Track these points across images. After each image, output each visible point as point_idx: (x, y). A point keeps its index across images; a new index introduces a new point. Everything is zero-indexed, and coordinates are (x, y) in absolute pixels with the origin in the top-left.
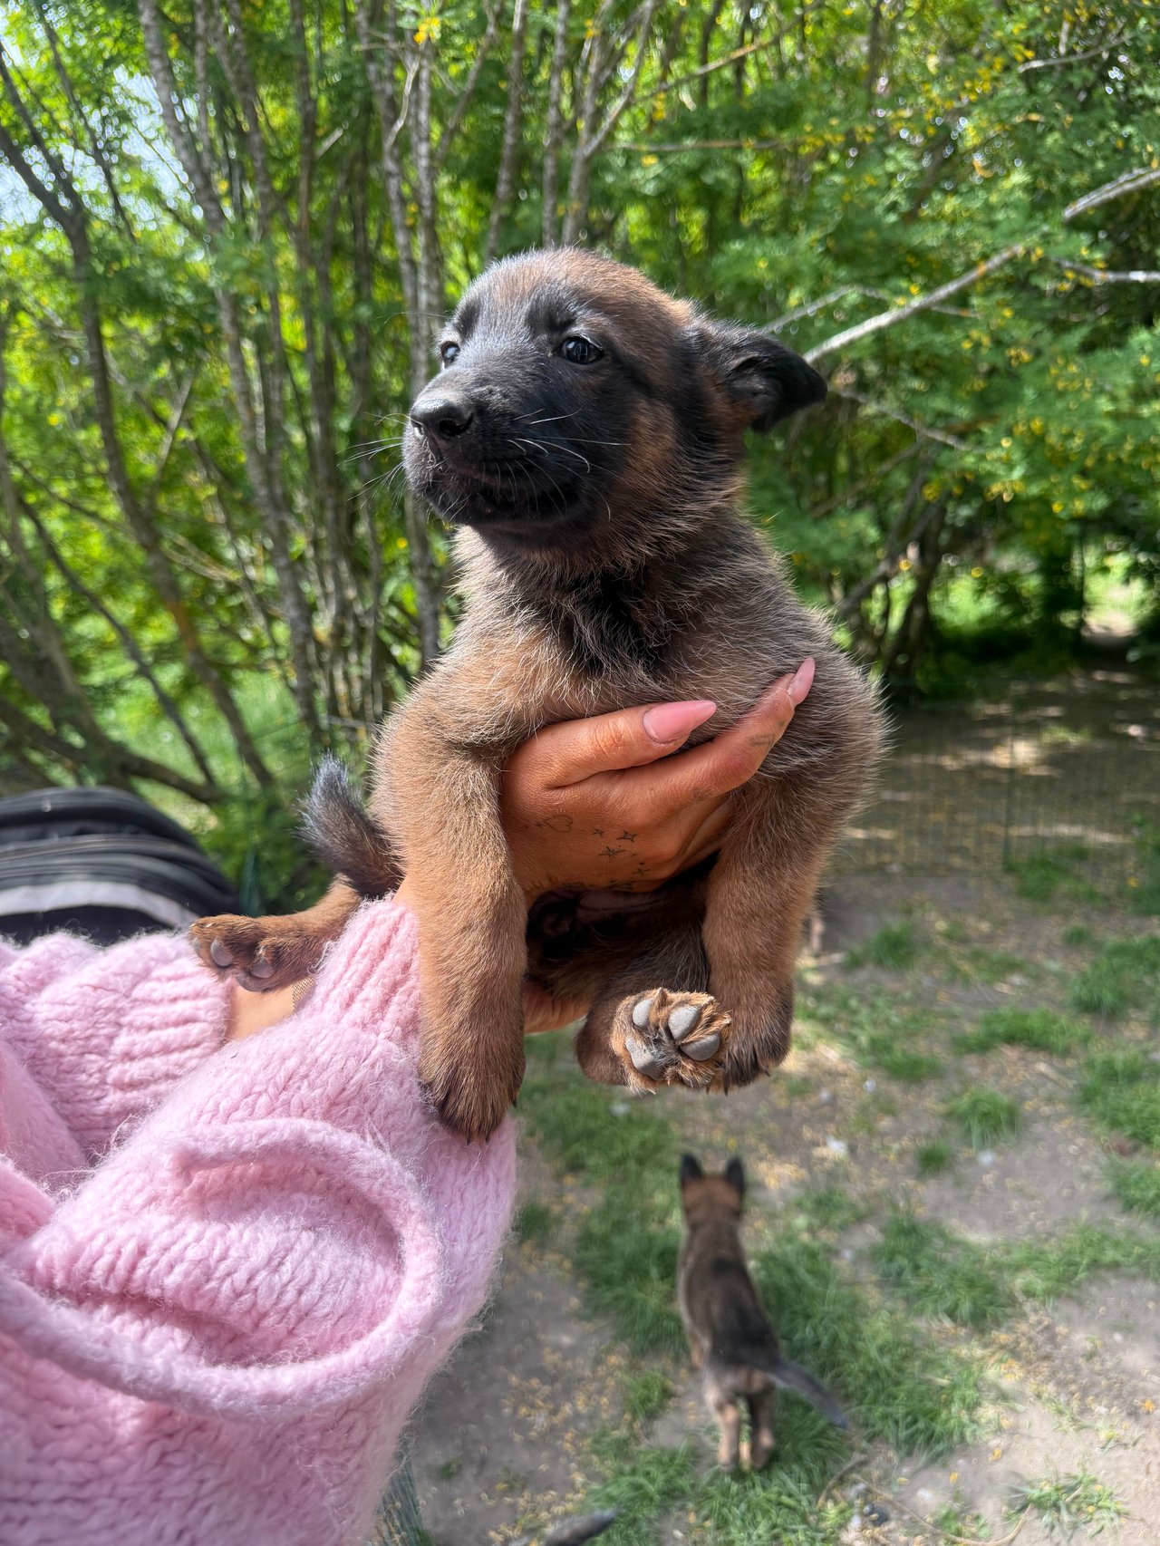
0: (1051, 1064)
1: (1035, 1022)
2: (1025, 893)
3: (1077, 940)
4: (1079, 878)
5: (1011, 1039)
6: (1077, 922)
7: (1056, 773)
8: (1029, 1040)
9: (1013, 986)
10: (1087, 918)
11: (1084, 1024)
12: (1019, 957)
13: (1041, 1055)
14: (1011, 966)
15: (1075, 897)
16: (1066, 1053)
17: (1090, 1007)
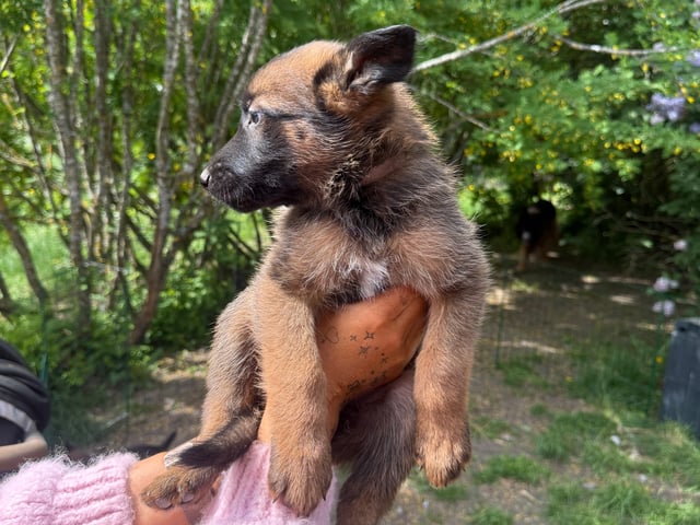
0: (528, 491)
1: (519, 464)
2: (507, 382)
3: (539, 412)
4: (537, 374)
5: (506, 475)
6: (538, 402)
7: (521, 309)
8: (517, 475)
9: (505, 440)
10: (543, 398)
11: (546, 466)
12: (507, 422)
13: (523, 485)
14: (503, 428)
15: (536, 386)
16: (537, 483)
17: (549, 455)
